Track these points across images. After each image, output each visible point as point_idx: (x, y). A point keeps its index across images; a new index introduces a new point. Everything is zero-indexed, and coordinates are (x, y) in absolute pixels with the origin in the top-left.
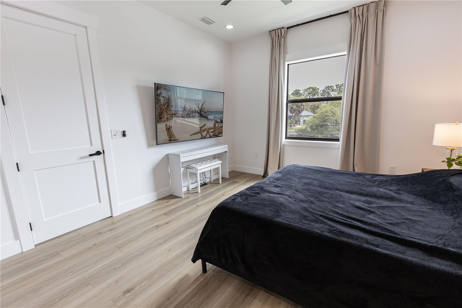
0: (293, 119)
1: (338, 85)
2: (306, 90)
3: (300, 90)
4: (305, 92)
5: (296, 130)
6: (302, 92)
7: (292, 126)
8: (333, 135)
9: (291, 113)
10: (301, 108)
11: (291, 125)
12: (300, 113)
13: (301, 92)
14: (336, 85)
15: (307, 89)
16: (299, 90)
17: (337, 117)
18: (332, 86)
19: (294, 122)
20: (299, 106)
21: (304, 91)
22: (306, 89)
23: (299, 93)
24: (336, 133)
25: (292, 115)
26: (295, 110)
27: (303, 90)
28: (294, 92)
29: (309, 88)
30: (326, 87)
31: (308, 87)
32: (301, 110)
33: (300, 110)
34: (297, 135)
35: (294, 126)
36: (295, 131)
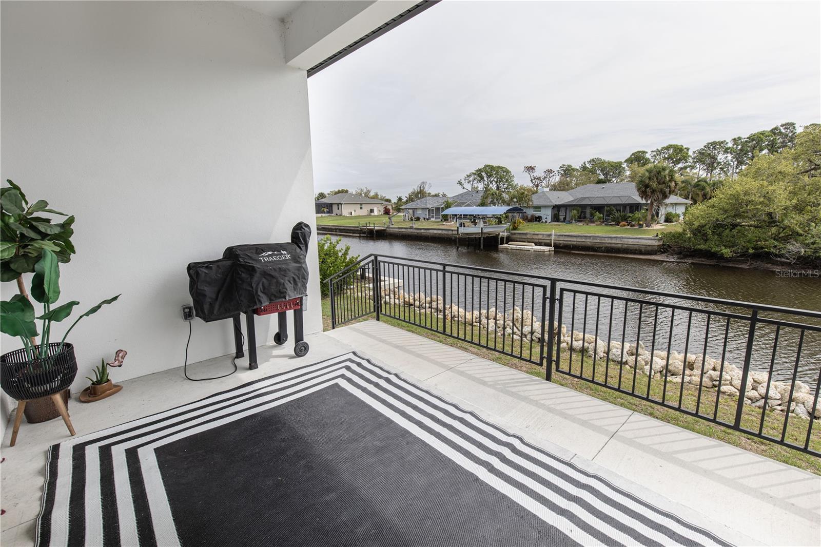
0: (647, 210)
1: (740, 138)
2: (659, 152)
3: (647, 153)
4: (657, 157)
5: (657, 236)
6: (650, 157)
7: (643, 225)
8: (762, 248)
9: (642, 197)
10: (670, 187)
11: (641, 223)
12: (665, 196)
13: (648, 156)
14: (734, 140)
15: (663, 148)
16: (644, 152)
17: (775, 207)
18: (722, 142)
19: (649, 217)
20: (664, 183)
21: (655, 153)
22: (660, 149)
23: (644, 158)
24: (770, 244)
25: (647, 201)
26: (653, 191)
27: (652, 151)
28: (633, 157)
29: (668, 148)
30: (709, 144)
31: (665, 146)
32: (670, 191)
33: (667, 190)
34: (658, 246)
35: (647, 226)
36: (656, 238)
